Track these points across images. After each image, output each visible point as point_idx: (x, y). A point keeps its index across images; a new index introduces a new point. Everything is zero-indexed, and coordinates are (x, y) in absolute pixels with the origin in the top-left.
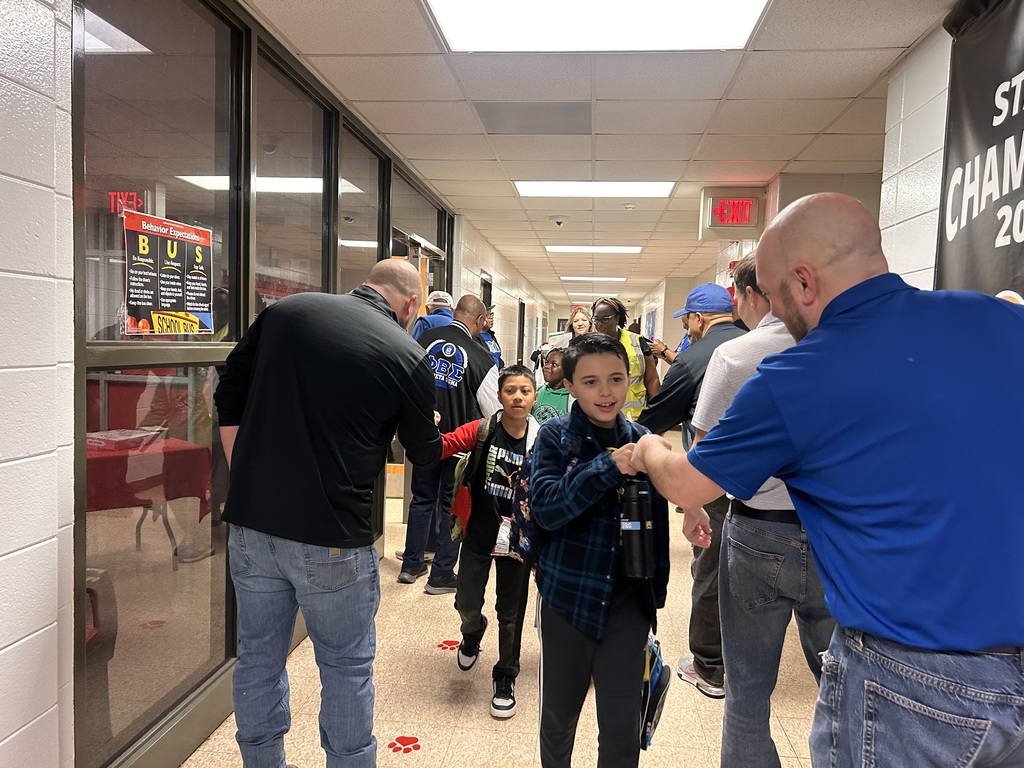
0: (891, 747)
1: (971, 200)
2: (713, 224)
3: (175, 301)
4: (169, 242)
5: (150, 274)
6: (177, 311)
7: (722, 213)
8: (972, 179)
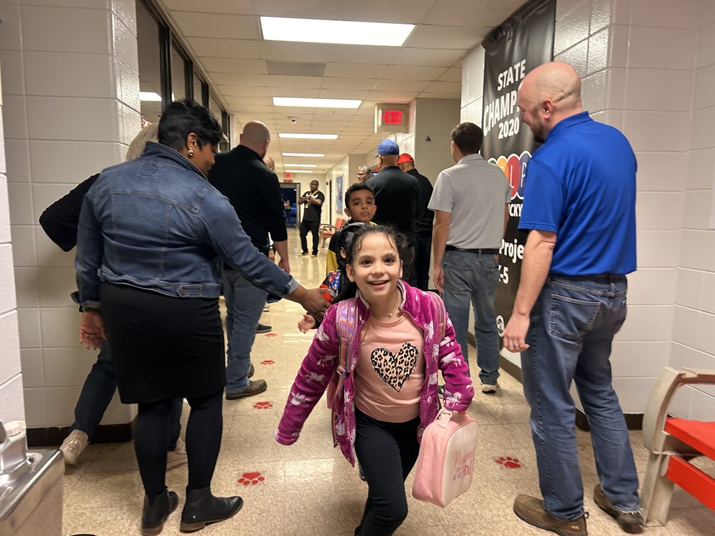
2: (383, 124)
7: (387, 116)
8: (492, 111)
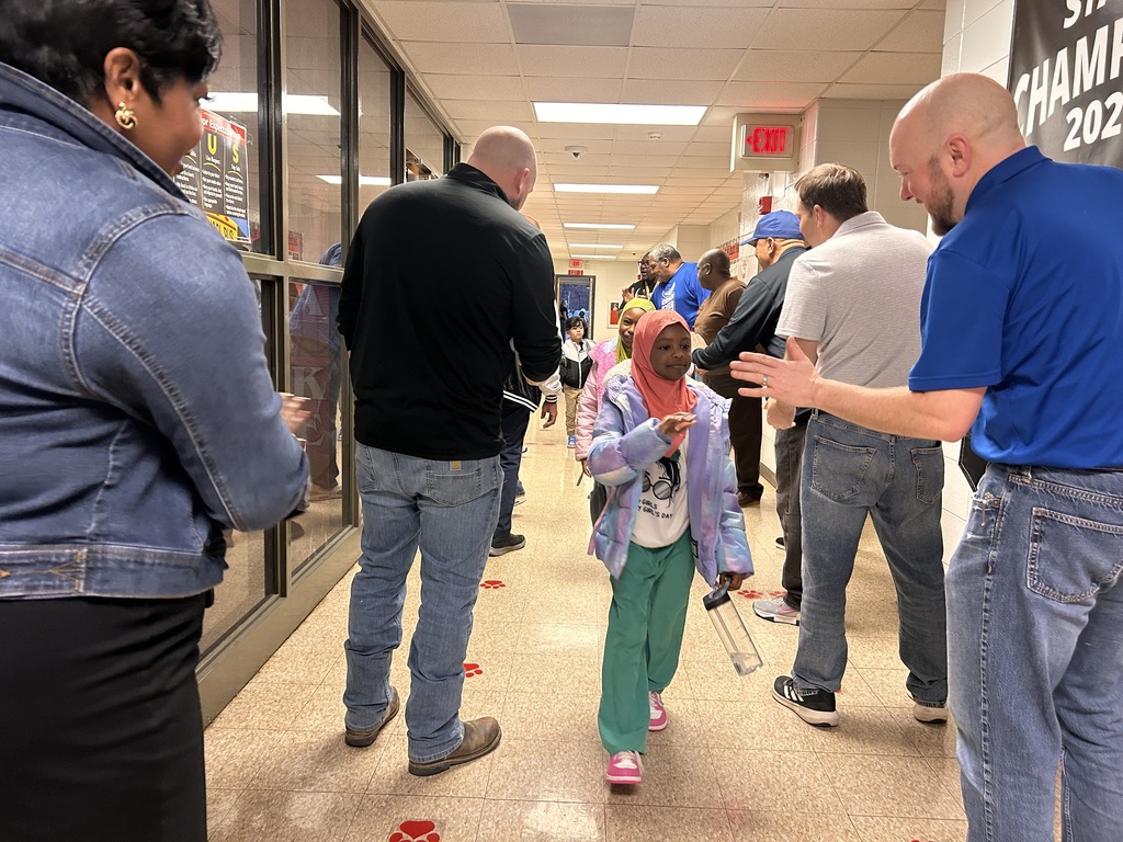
0: (1054, 563)
1: (1038, 107)
2: (747, 154)
3: (215, 202)
4: (210, 135)
5: (194, 168)
6: (218, 214)
7: (756, 140)
8: (1040, 84)
